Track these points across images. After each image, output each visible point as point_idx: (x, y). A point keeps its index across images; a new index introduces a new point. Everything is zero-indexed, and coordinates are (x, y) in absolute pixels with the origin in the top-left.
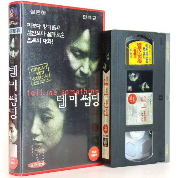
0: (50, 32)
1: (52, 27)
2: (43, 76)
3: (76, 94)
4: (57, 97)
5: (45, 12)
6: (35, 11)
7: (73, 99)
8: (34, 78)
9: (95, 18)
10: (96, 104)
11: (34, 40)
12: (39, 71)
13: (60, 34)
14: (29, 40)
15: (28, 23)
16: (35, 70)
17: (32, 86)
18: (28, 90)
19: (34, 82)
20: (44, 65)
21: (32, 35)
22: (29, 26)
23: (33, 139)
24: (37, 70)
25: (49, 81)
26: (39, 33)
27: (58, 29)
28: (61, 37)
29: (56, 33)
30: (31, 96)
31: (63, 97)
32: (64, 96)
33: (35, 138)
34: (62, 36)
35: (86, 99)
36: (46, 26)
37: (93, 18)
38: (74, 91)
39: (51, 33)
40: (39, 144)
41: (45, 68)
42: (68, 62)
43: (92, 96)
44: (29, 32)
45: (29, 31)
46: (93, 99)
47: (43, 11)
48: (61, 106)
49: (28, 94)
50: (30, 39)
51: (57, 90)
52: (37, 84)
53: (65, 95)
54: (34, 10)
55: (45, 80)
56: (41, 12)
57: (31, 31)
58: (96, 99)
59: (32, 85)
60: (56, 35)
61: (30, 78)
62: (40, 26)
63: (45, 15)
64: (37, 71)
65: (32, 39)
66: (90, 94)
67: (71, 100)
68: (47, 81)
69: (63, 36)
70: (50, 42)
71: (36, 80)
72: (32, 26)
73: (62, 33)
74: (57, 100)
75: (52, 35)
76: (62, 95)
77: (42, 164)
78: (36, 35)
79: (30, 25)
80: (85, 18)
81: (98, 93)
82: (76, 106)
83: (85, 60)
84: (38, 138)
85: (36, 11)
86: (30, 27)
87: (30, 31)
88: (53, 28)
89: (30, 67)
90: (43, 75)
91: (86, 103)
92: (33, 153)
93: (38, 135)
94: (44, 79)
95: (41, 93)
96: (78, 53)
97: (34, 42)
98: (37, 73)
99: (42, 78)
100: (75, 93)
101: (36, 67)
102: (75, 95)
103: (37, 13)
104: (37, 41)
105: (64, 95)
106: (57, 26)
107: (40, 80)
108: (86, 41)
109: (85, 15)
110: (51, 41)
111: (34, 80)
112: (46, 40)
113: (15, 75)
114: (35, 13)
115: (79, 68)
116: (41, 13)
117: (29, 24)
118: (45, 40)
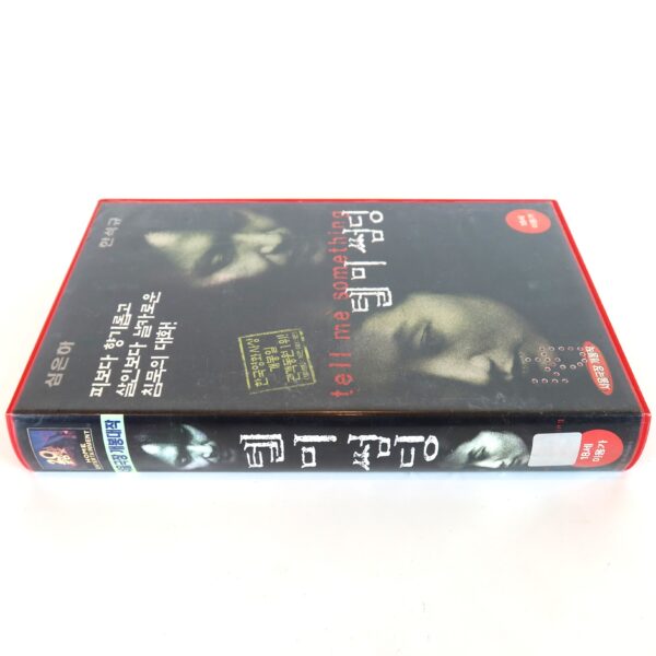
0: (137, 331)
1: (118, 325)
2: (283, 349)
3: (346, 263)
4: (355, 310)
5: (65, 343)
6: (55, 372)
7: (363, 270)
8: (289, 376)
9: (116, 219)
10: (376, 217)
11: (155, 376)
12: (264, 360)
13: (147, 302)
14: (152, 392)
15: (91, 395)
16: (261, 374)
17: (318, 382)
18: (332, 394)
19: (302, 376)
20: (245, 346)
21: (136, 380)
22: (101, 390)
23: (510, 377)
24: (260, 368)
25: (301, 333)
26: (133, 361)
27: (128, 310)
28: (157, 301)
29: (142, 314)
30: (351, 386)
31: (357, 296)
32: (352, 294)
33: (505, 374)
34: (155, 299)
35: (361, 240)
36: (114, 340)
37: (116, 223)
38: (335, 269)
39: (138, 327)
40: (525, 360)
41: (256, 344)
42: (241, 284)
43: (351, 225)
44: (124, 392)
45: (120, 392)
46: (360, 224)
47: (61, 348)
48: (387, 300)
49: (347, 394)
50: (148, 388)
51: (335, 312)
52: (311, 367)
53: (348, 290)
54: (50, 375)
55: (298, 346)
56: (60, 356)
57: (122, 385)
58: (360, 218)
59: (315, 381)
60: (148, 314)
61: (288, 388)
62: (108, 358)
63: (72, 344)
64: (266, 367)
65: (151, 382)
66: (345, 231)
67: (366, 274)
68: (303, 338)
69: (156, 295)
70: (167, 331)
71: (298, 369)
72: (104, 382)
73: (146, 297)
74: (366, 309)
75: (146, 324)
76: (350, 299)
77: (592, 355)
78: (139, 371)
79: (99, 387)
80: (109, 242)
81: (343, 213)
82: (384, 263)
83: (240, 243)
84: (504, 363)
85: (53, 368)
86: (105, 388)
87: (120, 389)
88: (121, 322)
89: (249, 386)
90: (278, 349)
91: (375, 240)
92: (560, 378)
93: (493, 364)
94: (293, 347)
95: (344, 355)
96: (216, 259)
97: (160, 376)
98: (273, 367)
99: (290, 353)
100: (342, 265)
101: (250, 371)
102: (350, 267)
103: (62, 366)
104: (158, 368)
105: (349, 292)
106: (119, 310)
107: (296, 357)
108: (180, 240)
109: (100, 241)
110: (166, 327)
111: (296, 376)
112: (162, 342)
113: (278, 441)
114: (60, 372)
115: (263, 256)
116: (66, 356)
117: (93, 390)
118: (160, 345)
